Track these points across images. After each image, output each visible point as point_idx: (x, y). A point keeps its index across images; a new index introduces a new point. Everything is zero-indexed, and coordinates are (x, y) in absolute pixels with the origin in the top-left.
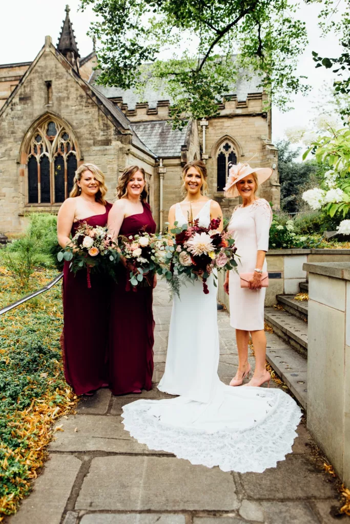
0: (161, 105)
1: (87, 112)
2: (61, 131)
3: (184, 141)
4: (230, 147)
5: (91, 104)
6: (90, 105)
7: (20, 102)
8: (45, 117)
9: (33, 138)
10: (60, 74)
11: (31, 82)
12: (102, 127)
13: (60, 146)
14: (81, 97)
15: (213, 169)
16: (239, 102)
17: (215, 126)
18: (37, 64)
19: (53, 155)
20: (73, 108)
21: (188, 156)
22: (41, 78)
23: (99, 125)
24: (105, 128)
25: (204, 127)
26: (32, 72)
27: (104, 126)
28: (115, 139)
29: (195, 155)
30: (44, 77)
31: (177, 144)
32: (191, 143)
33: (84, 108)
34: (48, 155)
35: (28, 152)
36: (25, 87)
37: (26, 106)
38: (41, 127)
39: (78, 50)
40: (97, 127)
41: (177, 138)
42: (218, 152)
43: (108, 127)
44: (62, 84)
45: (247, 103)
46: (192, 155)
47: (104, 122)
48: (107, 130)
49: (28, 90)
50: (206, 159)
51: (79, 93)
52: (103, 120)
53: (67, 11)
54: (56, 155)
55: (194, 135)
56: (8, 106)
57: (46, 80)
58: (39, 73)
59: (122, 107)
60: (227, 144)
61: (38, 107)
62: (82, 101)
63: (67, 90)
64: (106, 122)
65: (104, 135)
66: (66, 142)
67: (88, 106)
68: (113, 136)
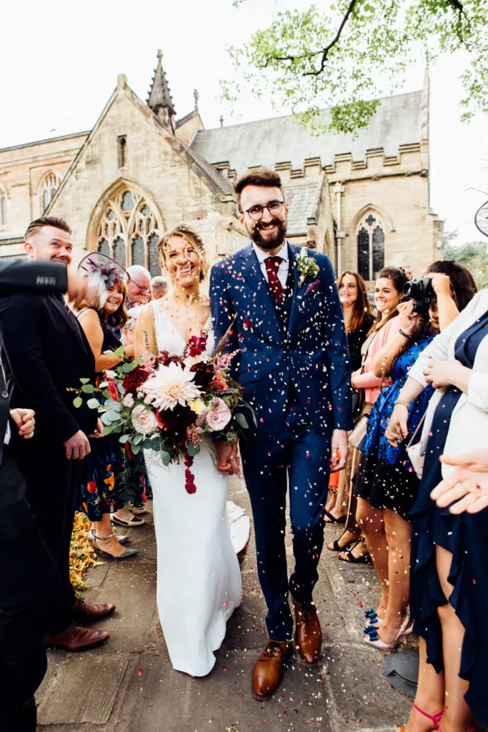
0: (280, 168)
1: (174, 174)
2: (140, 203)
3: (311, 212)
4: (374, 220)
5: (179, 162)
6: (177, 164)
7: (87, 168)
8: (118, 184)
9: (104, 215)
10: (137, 125)
11: (100, 138)
12: (194, 194)
13: (139, 223)
14: (166, 153)
15: (351, 251)
16: (387, 158)
17: (355, 192)
18: (108, 115)
19: (129, 237)
20: (155, 170)
21: (316, 232)
22: (113, 132)
23: (189, 190)
24: (198, 195)
25: (339, 195)
26: (101, 125)
27: (196, 192)
28: (212, 209)
29: (327, 232)
30: (116, 131)
31: (301, 217)
32: (321, 215)
33: (169, 168)
34: (122, 236)
35: (98, 235)
36: (92, 146)
37: (94, 172)
38: (114, 199)
39: (173, 106)
40: (187, 193)
41: (302, 210)
42: (359, 228)
43: (201, 193)
44: (139, 137)
45: (398, 158)
46: (323, 231)
47: (196, 186)
48: (201, 197)
49: (96, 150)
50: (342, 238)
51: (162, 149)
52: (195, 183)
53: (160, 57)
54: (133, 236)
55: (324, 205)
56: (72, 172)
57: (119, 134)
58: (110, 125)
59: (229, 174)
60: (370, 216)
61: (109, 172)
62: (166, 159)
63: (147, 146)
64: (199, 186)
65: (196, 205)
66: (146, 217)
67: (175, 166)
68: (210, 206)
